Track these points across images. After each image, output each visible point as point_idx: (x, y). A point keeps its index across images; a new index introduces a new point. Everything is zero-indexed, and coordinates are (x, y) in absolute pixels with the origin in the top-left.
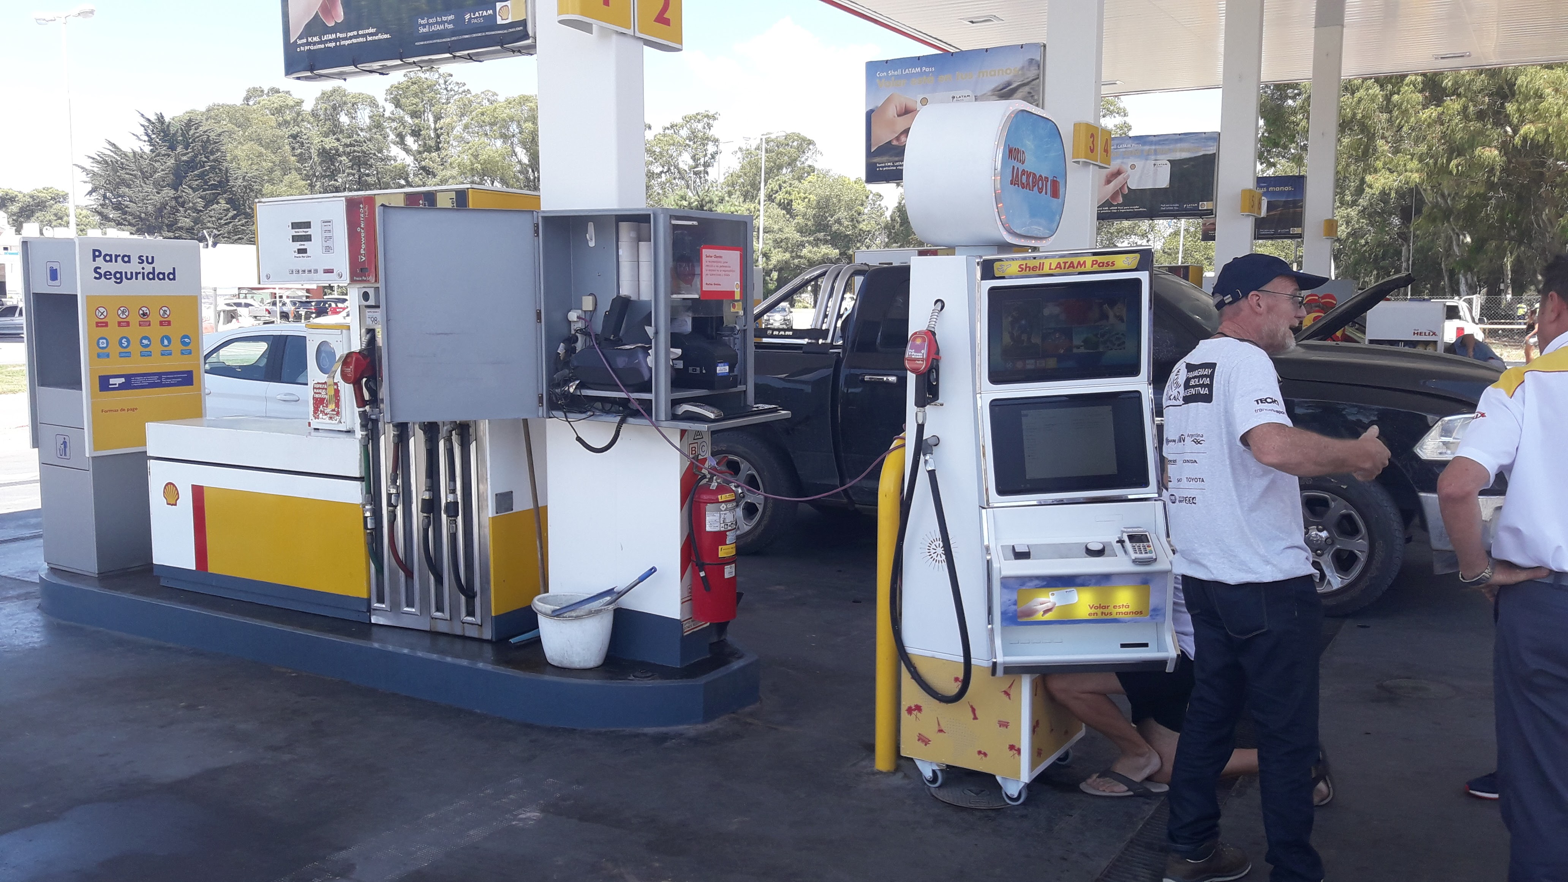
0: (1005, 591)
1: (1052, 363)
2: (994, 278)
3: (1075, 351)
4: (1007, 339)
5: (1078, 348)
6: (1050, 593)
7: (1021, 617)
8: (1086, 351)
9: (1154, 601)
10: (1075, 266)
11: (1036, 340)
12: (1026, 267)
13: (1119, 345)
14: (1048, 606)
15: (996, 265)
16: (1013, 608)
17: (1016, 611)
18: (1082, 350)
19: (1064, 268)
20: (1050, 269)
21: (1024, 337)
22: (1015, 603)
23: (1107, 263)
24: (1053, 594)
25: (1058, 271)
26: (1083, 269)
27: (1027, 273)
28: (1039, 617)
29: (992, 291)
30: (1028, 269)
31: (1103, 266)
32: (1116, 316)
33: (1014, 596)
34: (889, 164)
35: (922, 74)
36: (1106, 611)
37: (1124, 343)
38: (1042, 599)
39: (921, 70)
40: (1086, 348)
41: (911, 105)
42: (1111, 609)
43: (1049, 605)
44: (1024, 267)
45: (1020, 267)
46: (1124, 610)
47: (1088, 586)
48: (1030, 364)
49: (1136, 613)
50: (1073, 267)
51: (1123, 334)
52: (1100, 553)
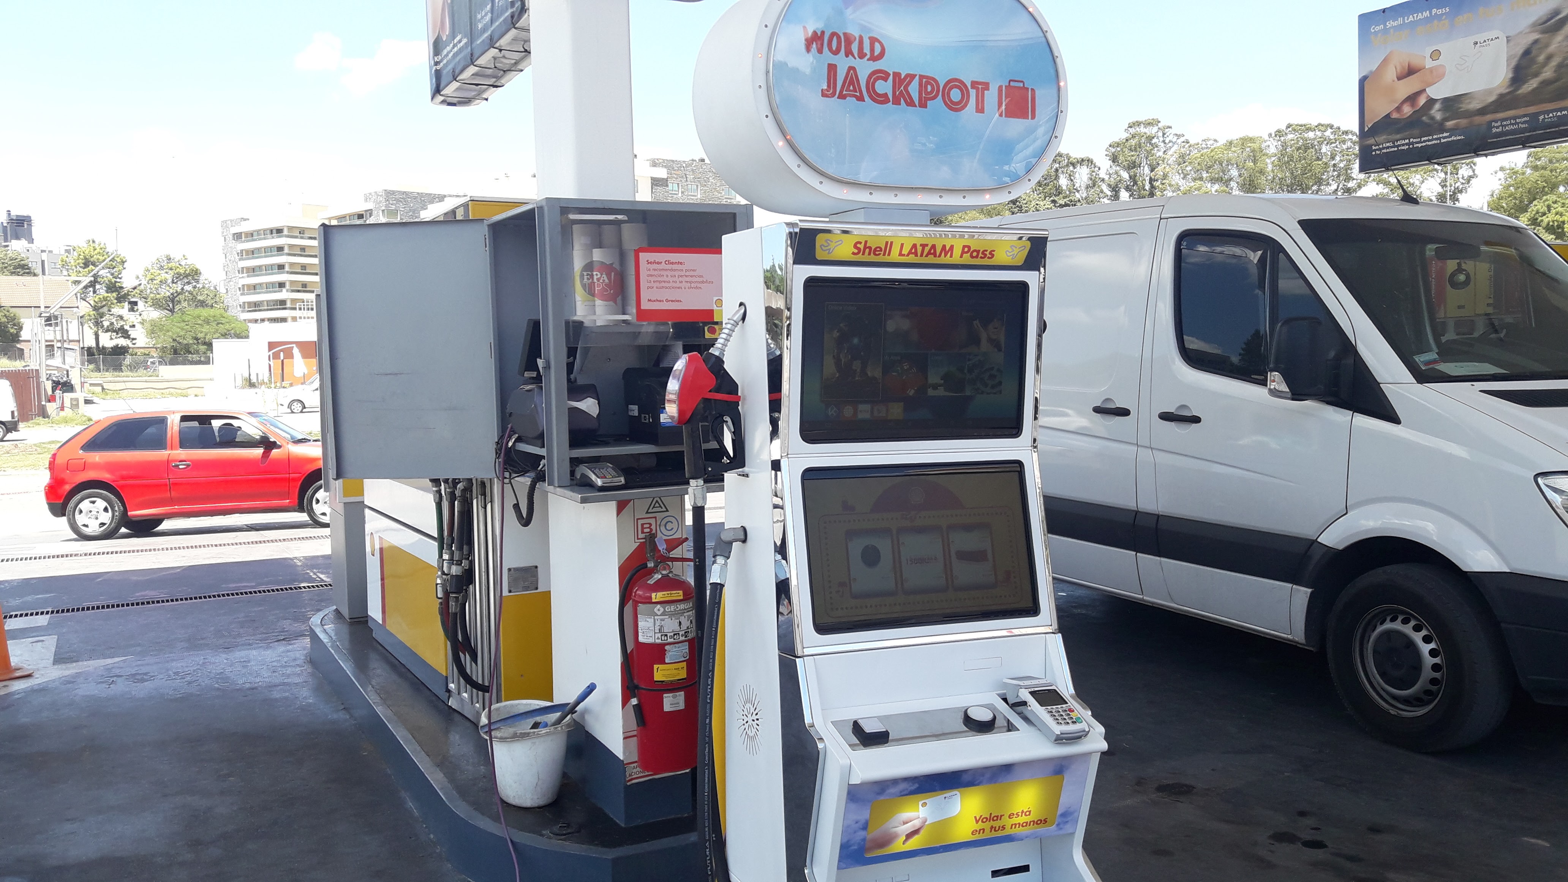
0: (853, 806)
1: (896, 411)
2: (813, 261)
3: (931, 392)
4: (829, 367)
5: (935, 387)
6: (921, 803)
7: (871, 849)
8: (947, 394)
9: (1065, 800)
10: (938, 254)
11: (875, 372)
12: (865, 247)
13: (993, 387)
14: (914, 826)
15: (820, 239)
16: (862, 834)
17: (864, 840)
18: (941, 392)
19: (922, 255)
20: (901, 254)
21: (857, 365)
22: (865, 827)
23: (983, 253)
24: (924, 805)
25: (912, 259)
26: (947, 260)
27: (866, 258)
28: (899, 846)
29: (811, 283)
30: (867, 250)
31: (977, 257)
32: (990, 340)
33: (864, 814)
34: (1388, 144)
35: (1431, 18)
36: (996, 824)
37: (1000, 383)
38: (906, 815)
39: (1431, 13)
40: (945, 390)
41: (1416, 62)
42: (1008, 822)
43: (916, 823)
44: (861, 246)
45: (855, 246)
46: (1022, 819)
47: (978, 785)
48: (864, 412)
49: (1042, 822)
50: (935, 255)
51: (998, 370)
52: (985, 727)
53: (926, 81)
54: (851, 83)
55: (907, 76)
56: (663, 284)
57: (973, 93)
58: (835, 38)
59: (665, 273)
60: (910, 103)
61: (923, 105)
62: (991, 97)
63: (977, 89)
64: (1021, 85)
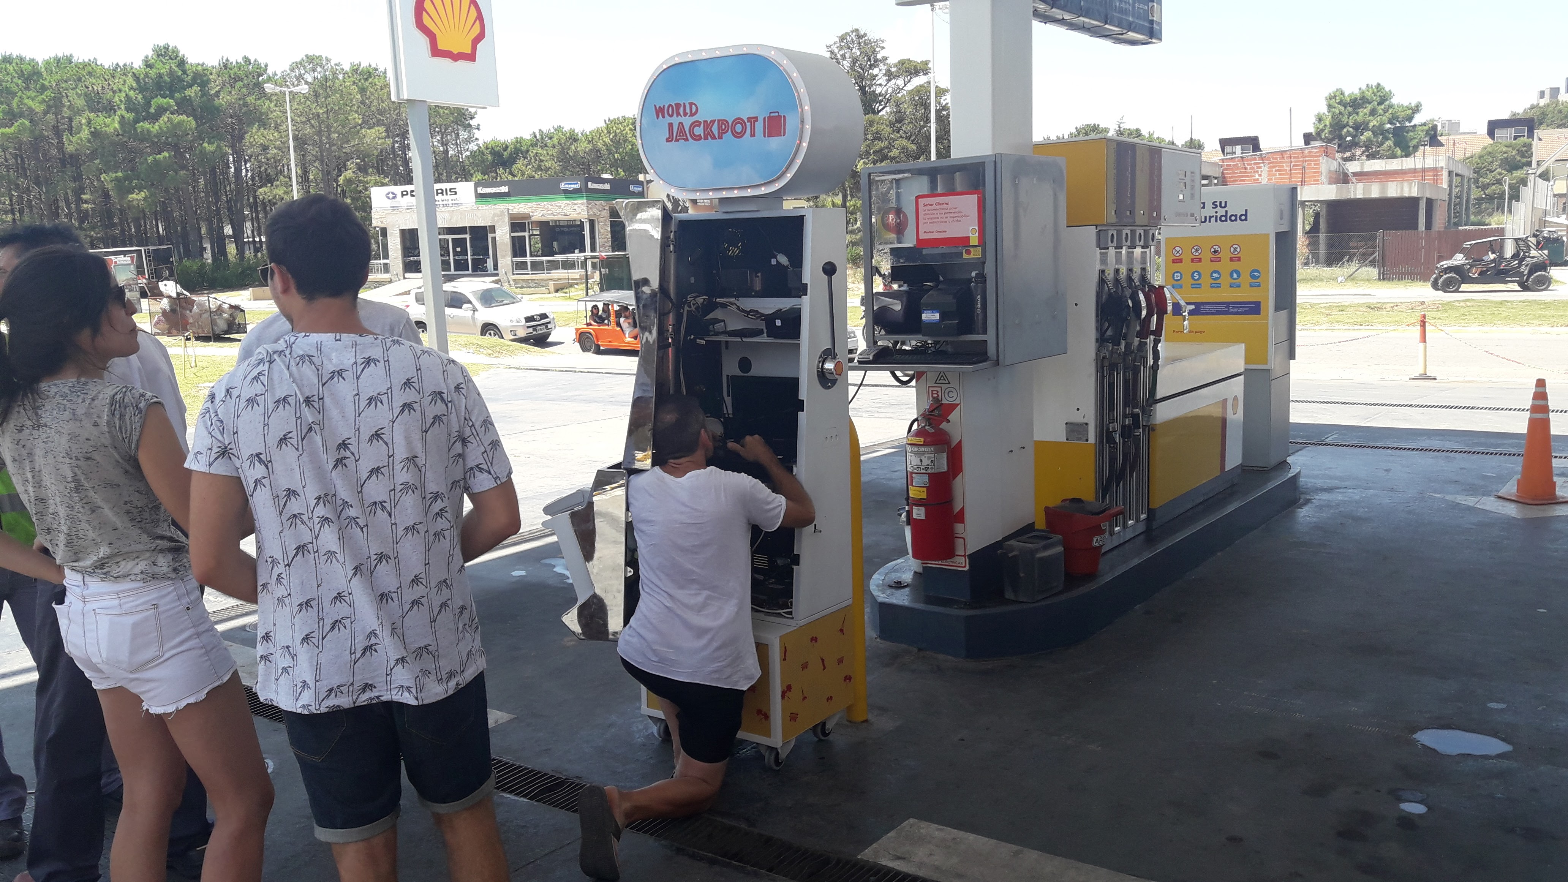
53: (722, 123)
54: (681, 132)
55: (711, 121)
56: (934, 220)
57: (748, 124)
58: (670, 108)
59: (935, 212)
60: (714, 138)
61: (720, 138)
62: (759, 126)
63: (751, 122)
64: (777, 114)
